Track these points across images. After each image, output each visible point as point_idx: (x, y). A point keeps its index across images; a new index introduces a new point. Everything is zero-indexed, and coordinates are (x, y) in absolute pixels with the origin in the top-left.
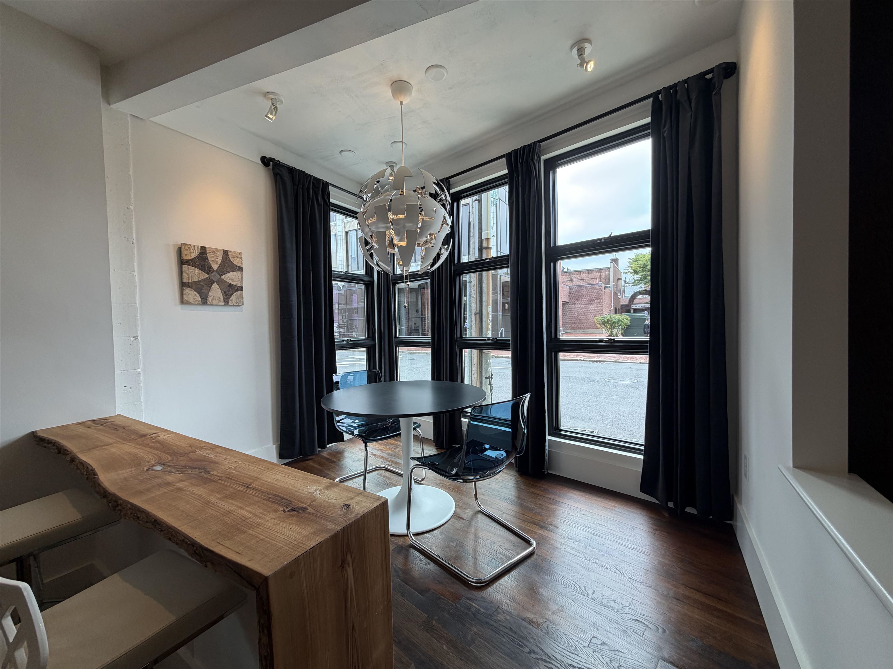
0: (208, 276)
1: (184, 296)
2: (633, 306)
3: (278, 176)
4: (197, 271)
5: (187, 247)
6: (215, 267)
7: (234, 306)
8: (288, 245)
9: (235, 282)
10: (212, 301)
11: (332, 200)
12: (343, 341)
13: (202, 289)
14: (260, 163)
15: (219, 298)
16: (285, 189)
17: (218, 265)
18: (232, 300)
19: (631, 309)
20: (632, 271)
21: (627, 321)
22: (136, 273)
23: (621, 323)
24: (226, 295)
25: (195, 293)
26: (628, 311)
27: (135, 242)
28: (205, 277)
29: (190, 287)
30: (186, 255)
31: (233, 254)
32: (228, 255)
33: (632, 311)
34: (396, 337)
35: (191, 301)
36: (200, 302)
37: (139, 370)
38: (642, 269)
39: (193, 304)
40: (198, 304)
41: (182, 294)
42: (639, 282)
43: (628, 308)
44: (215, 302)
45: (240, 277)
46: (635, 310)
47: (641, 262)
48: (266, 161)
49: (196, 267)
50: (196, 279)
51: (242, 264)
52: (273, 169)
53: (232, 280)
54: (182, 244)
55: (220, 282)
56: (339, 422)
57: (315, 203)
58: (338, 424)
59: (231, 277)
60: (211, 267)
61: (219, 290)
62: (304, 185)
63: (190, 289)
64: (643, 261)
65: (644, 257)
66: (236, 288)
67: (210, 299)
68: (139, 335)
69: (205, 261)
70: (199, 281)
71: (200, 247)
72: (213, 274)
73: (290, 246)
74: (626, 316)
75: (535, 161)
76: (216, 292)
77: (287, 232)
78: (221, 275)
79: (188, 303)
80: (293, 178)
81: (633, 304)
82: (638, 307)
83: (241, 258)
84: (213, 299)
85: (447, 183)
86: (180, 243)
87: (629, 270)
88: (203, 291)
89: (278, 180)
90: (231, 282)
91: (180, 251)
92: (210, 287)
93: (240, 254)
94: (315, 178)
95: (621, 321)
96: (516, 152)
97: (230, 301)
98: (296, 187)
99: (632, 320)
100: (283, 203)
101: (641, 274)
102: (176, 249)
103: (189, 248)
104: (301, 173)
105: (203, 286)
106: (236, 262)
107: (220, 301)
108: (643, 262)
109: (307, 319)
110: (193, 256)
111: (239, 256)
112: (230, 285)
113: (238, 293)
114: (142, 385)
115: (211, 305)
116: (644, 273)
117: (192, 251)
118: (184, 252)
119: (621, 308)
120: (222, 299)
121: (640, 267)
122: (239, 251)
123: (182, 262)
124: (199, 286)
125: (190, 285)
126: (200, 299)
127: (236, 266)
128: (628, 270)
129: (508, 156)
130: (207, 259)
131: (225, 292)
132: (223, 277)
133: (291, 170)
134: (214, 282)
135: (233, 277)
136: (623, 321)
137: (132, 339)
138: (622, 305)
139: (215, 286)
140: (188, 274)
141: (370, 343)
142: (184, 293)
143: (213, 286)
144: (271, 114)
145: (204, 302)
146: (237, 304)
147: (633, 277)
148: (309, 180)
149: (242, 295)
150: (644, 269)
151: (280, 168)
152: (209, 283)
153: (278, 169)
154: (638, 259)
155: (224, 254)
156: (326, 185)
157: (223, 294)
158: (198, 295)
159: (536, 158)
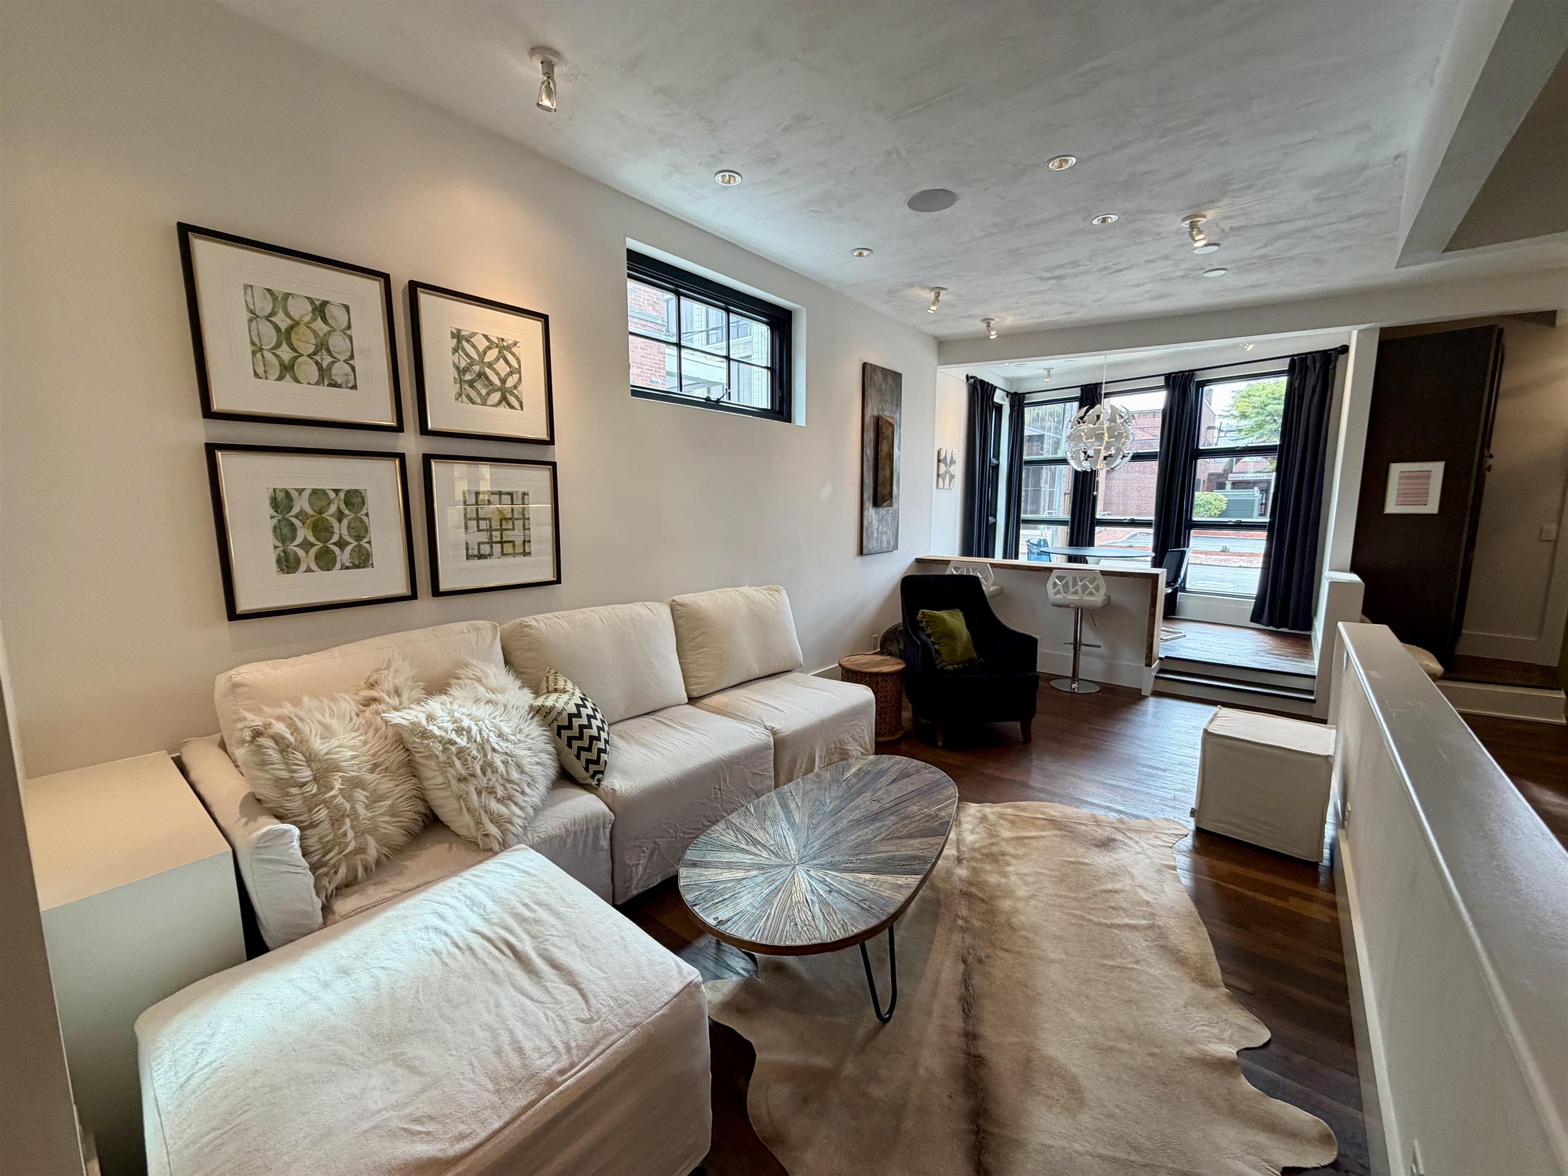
2: (1232, 477)
4: (943, 466)
14: (965, 380)
17: (949, 461)
19: (1227, 482)
20: (1236, 413)
21: (1221, 503)
23: (1210, 506)
25: (942, 481)
26: (1221, 486)
30: (941, 456)
33: (1229, 486)
38: (1256, 410)
40: (942, 489)
41: (938, 482)
42: (1247, 434)
43: (1221, 480)
45: (955, 469)
46: (1236, 484)
47: (1256, 398)
50: (943, 472)
51: (956, 458)
55: (949, 473)
63: (941, 478)
64: (1260, 396)
65: (1263, 389)
66: (953, 477)
72: (947, 467)
74: (1218, 494)
79: (939, 488)
81: (1231, 472)
82: (1240, 479)
84: (946, 485)
87: (1232, 412)
88: (944, 479)
89: (975, 392)
90: (952, 472)
91: (939, 454)
95: (1211, 503)
99: (1229, 503)
101: (1254, 420)
105: (944, 476)
108: (1259, 398)
112: (951, 475)
113: (953, 480)
115: (945, 489)
116: (1260, 418)
117: (943, 453)
119: (1209, 480)
120: (949, 485)
121: (1254, 407)
123: (939, 461)
125: (941, 475)
126: (943, 485)
127: (954, 460)
128: (1229, 411)
132: (950, 469)
136: (1214, 503)
138: (1210, 475)
139: (947, 476)
140: (940, 469)
146: (953, 488)
147: (1237, 424)
149: (955, 482)
150: (1261, 411)
154: (1250, 393)
157: (949, 481)
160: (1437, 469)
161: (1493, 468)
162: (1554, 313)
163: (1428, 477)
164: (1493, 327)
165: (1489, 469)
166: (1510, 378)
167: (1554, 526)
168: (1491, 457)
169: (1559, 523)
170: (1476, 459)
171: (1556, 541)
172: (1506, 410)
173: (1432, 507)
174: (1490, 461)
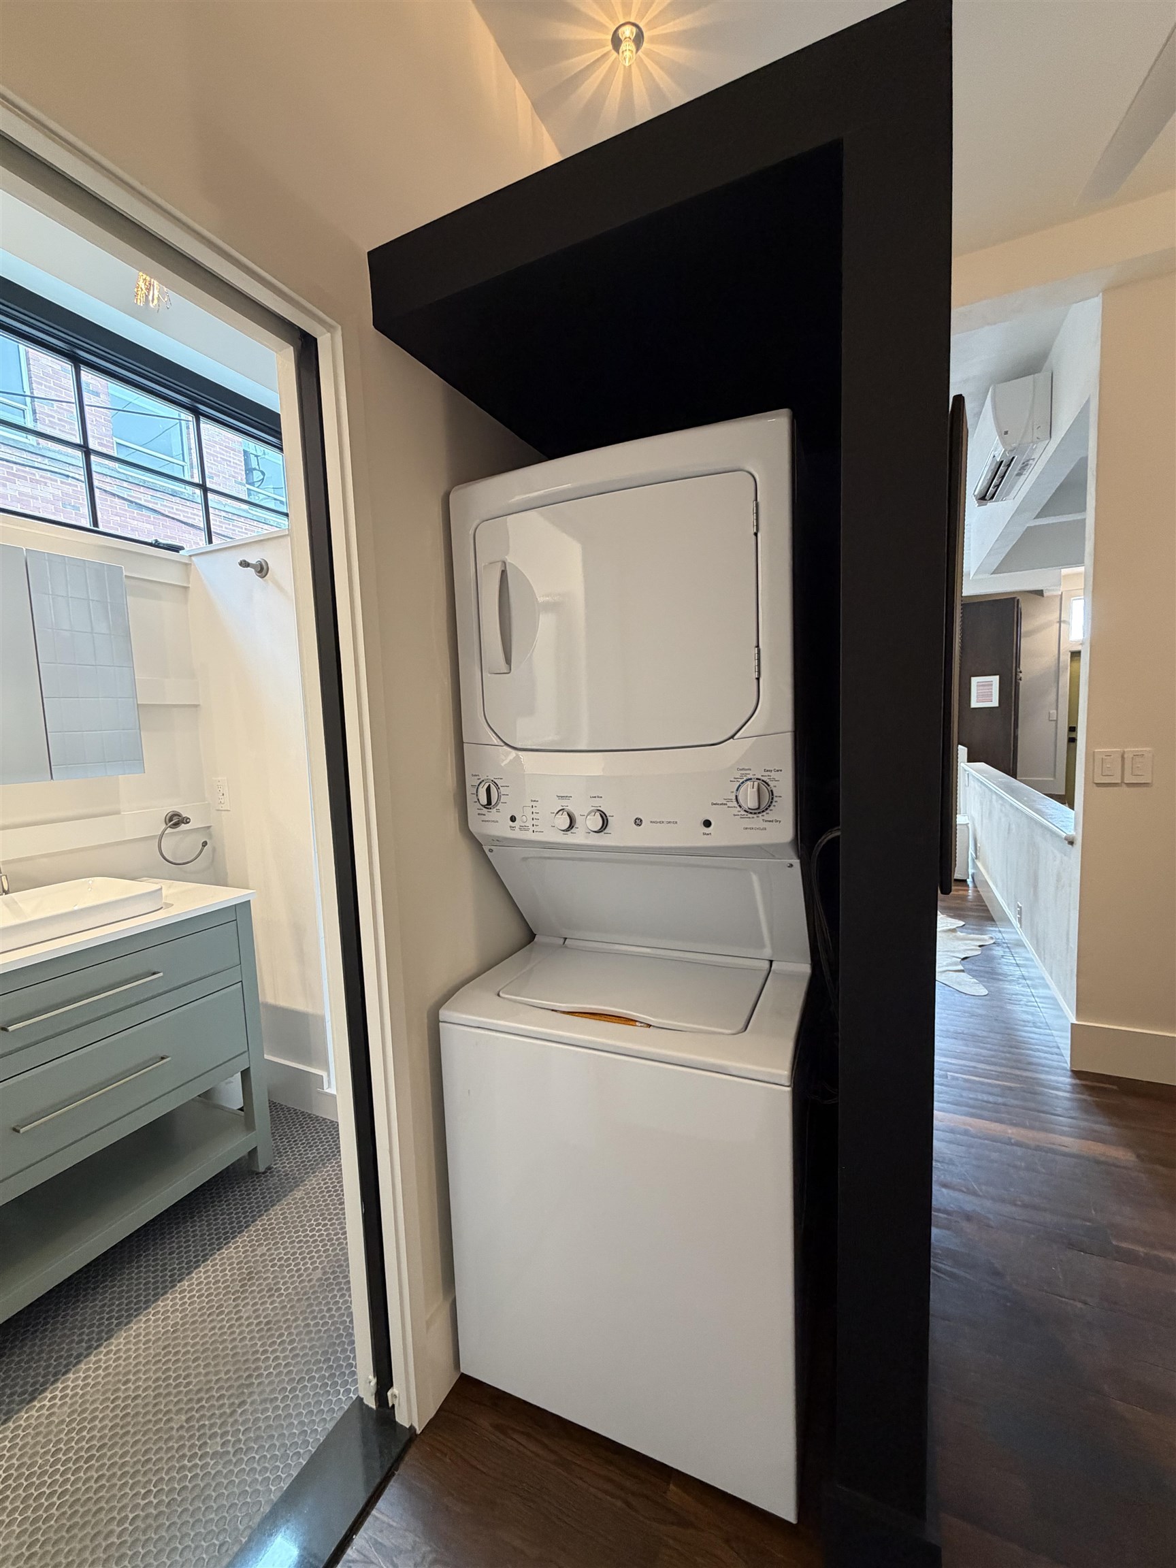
160: (995, 680)
161: (1022, 679)
162: (1042, 591)
163: (992, 685)
164: (1014, 598)
165: (1020, 679)
166: (1026, 626)
167: (1055, 711)
168: (1021, 672)
169: (1057, 710)
170: (1014, 674)
171: (1056, 721)
172: (1025, 644)
173: (995, 703)
174: (1021, 675)
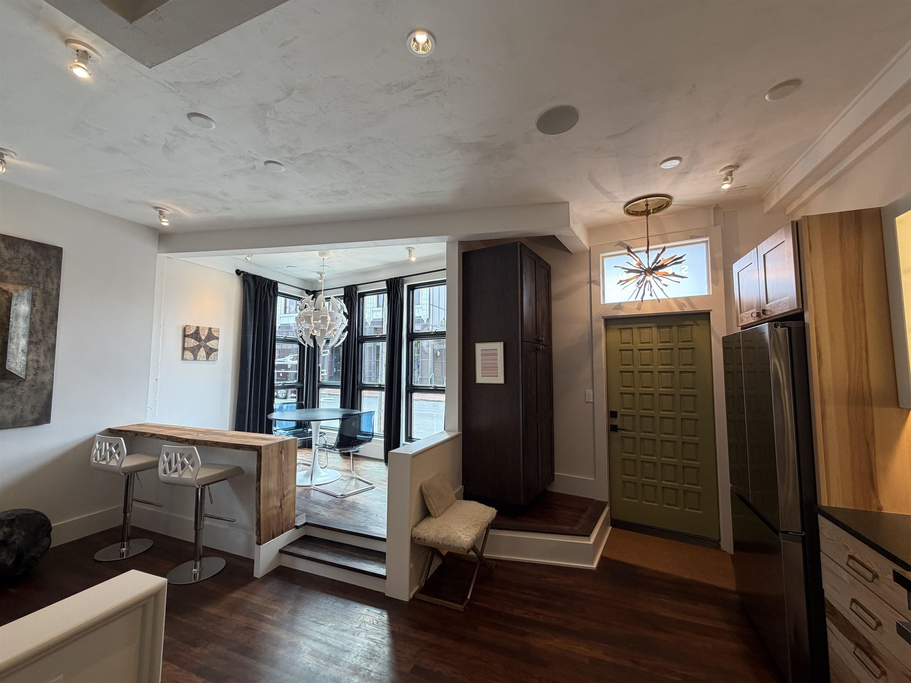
0: (199, 343)
1: (185, 356)
3: (246, 282)
4: (193, 340)
5: (189, 327)
6: (203, 338)
7: (212, 361)
8: (249, 323)
9: (214, 346)
10: (199, 358)
11: (279, 291)
12: (280, 383)
13: (194, 351)
14: (235, 274)
15: (204, 356)
16: (249, 289)
17: (205, 337)
18: (211, 358)
22: (160, 343)
24: (208, 354)
25: (191, 354)
27: (162, 326)
28: (197, 344)
29: (188, 350)
30: (188, 332)
31: (214, 329)
32: (211, 330)
34: (319, 381)
35: (188, 358)
36: (193, 359)
37: (157, 398)
39: (189, 360)
40: (192, 360)
41: (183, 354)
44: (201, 359)
45: (217, 343)
48: (238, 272)
49: (193, 339)
50: (192, 345)
51: (219, 335)
52: (243, 277)
53: (212, 345)
54: (186, 326)
55: (206, 347)
56: (275, 431)
57: (268, 294)
58: (275, 432)
59: (211, 344)
60: (200, 338)
61: (204, 351)
62: (261, 285)
63: (188, 351)
66: (214, 350)
67: (198, 357)
68: (159, 378)
69: (198, 335)
70: (193, 347)
71: (196, 327)
72: (202, 342)
73: (250, 324)
75: (400, 288)
76: (202, 353)
77: (249, 315)
78: (206, 342)
79: (186, 360)
80: (255, 282)
83: (219, 332)
84: (200, 357)
85: (355, 288)
86: (185, 325)
88: (195, 352)
89: (245, 284)
90: (211, 347)
91: (184, 330)
92: (199, 350)
93: (218, 329)
94: (269, 280)
96: (391, 279)
97: (210, 358)
98: (256, 287)
100: (248, 297)
102: (182, 328)
103: (190, 328)
104: (261, 279)
105: (196, 349)
106: (215, 334)
107: (204, 358)
109: (257, 370)
110: (192, 332)
111: (218, 331)
112: (211, 349)
113: (215, 353)
114: (157, 407)
115: (199, 360)
117: (191, 329)
118: (187, 330)
120: (205, 357)
122: (218, 328)
123: (185, 336)
124: (193, 350)
125: (188, 349)
126: (193, 357)
127: (216, 337)
129: (387, 281)
130: (199, 333)
131: (207, 353)
132: (207, 344)
133: (254, 277)
134: (201, 347)
135: (213, 344)
137: (155, 380)
139: (202, 349)
140: (188, 343)
141: (300, 385)
142: (185, 353)
143: (201, 349)
144: (249, 257)
145: (195, 359)
146: (214, 360)
148: (265, 282)
149: (217, 354)
151: (248, 277)
152: (199, 347)
153: (247, 277)
155: (209, 330)
156: (276, 283)
157: (206, 354)
158: (192, 355)
159: (400, 285)
171: (594, 403)
